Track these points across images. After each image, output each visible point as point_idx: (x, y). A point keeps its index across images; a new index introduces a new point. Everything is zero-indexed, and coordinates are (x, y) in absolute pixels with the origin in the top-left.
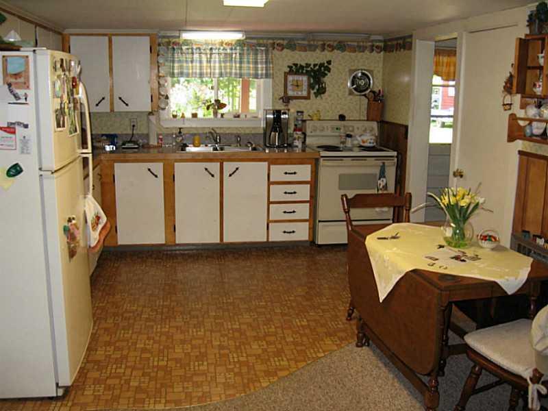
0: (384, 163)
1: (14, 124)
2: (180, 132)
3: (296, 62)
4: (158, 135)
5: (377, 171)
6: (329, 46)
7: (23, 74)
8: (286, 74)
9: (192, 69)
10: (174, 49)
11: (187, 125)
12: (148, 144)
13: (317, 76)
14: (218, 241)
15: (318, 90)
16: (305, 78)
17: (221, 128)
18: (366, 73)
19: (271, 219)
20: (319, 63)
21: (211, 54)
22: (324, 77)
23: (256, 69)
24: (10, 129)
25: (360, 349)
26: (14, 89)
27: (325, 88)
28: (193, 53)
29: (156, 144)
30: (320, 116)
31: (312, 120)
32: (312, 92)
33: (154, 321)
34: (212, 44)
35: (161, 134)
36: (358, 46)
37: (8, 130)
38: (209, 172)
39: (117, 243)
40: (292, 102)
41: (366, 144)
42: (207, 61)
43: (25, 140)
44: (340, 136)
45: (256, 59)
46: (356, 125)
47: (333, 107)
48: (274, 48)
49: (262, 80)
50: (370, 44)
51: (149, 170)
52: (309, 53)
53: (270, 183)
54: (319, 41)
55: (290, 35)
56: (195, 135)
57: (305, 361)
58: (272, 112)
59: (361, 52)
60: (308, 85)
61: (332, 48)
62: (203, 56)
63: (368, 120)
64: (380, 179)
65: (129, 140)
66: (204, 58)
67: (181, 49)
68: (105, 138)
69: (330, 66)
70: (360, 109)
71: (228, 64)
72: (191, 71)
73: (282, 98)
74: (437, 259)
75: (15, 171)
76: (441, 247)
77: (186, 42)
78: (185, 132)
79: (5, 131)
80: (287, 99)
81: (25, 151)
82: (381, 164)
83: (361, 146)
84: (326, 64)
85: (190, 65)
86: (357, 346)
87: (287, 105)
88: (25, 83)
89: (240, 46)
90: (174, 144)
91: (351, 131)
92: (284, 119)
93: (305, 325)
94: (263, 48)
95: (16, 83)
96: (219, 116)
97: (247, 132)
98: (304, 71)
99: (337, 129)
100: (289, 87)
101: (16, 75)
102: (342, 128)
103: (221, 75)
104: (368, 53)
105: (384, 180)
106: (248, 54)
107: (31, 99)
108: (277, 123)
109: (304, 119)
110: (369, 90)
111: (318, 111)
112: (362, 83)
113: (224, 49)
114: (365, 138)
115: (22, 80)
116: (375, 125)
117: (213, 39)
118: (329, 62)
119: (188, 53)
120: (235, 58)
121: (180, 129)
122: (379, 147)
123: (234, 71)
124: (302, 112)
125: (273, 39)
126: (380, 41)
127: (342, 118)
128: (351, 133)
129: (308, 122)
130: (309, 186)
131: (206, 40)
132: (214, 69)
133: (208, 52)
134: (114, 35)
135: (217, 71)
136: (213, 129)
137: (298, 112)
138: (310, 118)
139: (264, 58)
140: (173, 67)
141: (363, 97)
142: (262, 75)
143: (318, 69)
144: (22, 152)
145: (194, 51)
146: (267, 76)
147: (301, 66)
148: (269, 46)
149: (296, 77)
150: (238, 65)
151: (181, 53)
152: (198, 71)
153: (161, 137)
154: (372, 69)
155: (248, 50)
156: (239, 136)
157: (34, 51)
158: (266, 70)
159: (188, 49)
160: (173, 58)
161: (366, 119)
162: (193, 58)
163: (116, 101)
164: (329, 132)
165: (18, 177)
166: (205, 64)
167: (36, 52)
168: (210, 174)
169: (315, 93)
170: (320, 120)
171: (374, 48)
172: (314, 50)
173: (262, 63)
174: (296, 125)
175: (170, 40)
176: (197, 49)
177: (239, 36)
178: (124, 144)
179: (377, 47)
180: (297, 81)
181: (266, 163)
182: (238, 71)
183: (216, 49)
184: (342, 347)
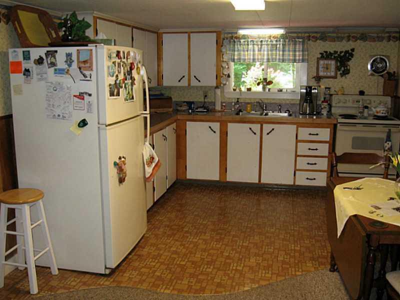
0: (390, 130)
1: (83, 93)
2: (238, 101)
3: (326, 50)
4: (222, 103)
5: (384, 136)
6: (353, 37)
7: (89, 61)
8: (318, 59)
9: (248, 56)
10: (235, 42)
11: (243, 97)
12: (214, 109)
13: (343, 61)
14: (257, 182)
15: (343, 71)
16: (333, 62)
17: (267, 99)
18: (384, 58)
19: (297, 168)
20: (344, 51)
21: (261, 45)
22: (348, 61)
23: (295, 55)
24: (81, 96)
25: (332, 273)
26: (83, 71)
27: (349, 70)
28: (248, 45)
29: (220, 109)
30: (344, 92)
31: (337, 94)
32: (339, 73)
33: (191, 233)
34: (263, 38)
35: (224, 102)
36: (378, 37)
37: (80, 97)
38: (252, 131)
39: (186, 177)
40: (322, 81)
41: (379, 114)
42: (259, 50)
43: (89, 104)
44: (359, 107)
45: (295, 48)
46: (373, 99)
47: (356, 85)
48: (309, 40)
49: (300, 64)
50: (387, 35)
51: (210, 127)
52: (338, 43)
53: (297, 141)
54: (344, 33)
55: (322, 30)
56: (248, 103)
57: (285, 276)
58: (305, 87)
59: (380, 41)
60: (336, 68)
61: (356, 39)
62: (255, 46)
63: (383, 96)
64: (386, 142)
65: (202, 106)
66: (256, 48)
67: (240, 42)
68: (185, 104)
69: (354, 53)
70: (378, 86)
71: (274, 52)
72: (246, 57)
73: (314, 77)
74: (380, 209)
75: (83, 123)
76: (392, 199)
77: (244, 37)
78: (242, 101)
79: (78, 98)
80: (318, 78)
81: (89, 111)
82: (388, 131)
83: (375, 116)
84: (350, 52)
85: (246, 53)
86: (330, 271)
87: (319, 83)
88: (90, 67)
89: (283, 39)
90: (233, 109)
91: (369, 104)
92: (314, 93)
93: (297, 250)
94: (300, 40)
95: (84, 67)
96: (267, 90)
97: (288, 102)
98: (333, 57)
99: (357, 102)
100: (321, 69)
101: (85, 62)
102: (361, 101)
103: (268, 60)
104: (386, 43)
105: (390, 143)
106: (289, 45)
107: (94, 78)
108: (308, 96)
109: (331, 93)
110: (386, 71)
111: (343, 88)
112: (380, 65)
113: (271, 41)
114: (378, 109)
115: (88, 65)
116: (388, 99)
117: (264, 34)
118: (353, 50)
119: (245, 45)
120: (279, 48)
121: (238, 99)
122: (389, 117)
123: (278, 57)
124: (329, 88)
125: (308, 33)
126: (397, 32)
127: (362, 93)
128: (369, 106)
129: (334, 96)
130: (328, 145)
131: (259, 35)
132: (264, 56)
133: (259, 43)
134: (192, 32)
135: (266, 57)
136: (261, 100)
137: (326, 88)
138: (335, 93)
139: (301, 47)
140: (234, 54)
141: (380, 77)
142: (299, 60)
143: (343, 55)
144: (88, 112)
145: (249, 43)
146: (303, 61)
147: (330, 53)
148: (306, 38)
149: (326, 62)
150: (281, 53)
151: (240, 45)
152: (252, 57)
153: (224, 104)
154: (388, 54)
155: (289, 41)
156: (280, 105)
157: (96, 46)
158: (303, 56)
159: (245, 42)
160: (234, 48)
161: (382, 94)
162: (248, 48)
163: (193, 78)
164: (350, 104)
165: (85, 127)
166: (256, 52)
167: (98, 47)
168: (253, 132)
169: (341, 74)
170: (344, 94)
171: (391, 38)
172: (341, 41)
173: (299, 51)
174: (325, 98)
175: (233, 35)
176: (251, 41)
177: (281, 32)
178: (197, 109)
179: (394, 37)
180: (327, 64)
181: (295, 126)
182: (281, 57)
183: (265, 41)
184: (318, 270)
